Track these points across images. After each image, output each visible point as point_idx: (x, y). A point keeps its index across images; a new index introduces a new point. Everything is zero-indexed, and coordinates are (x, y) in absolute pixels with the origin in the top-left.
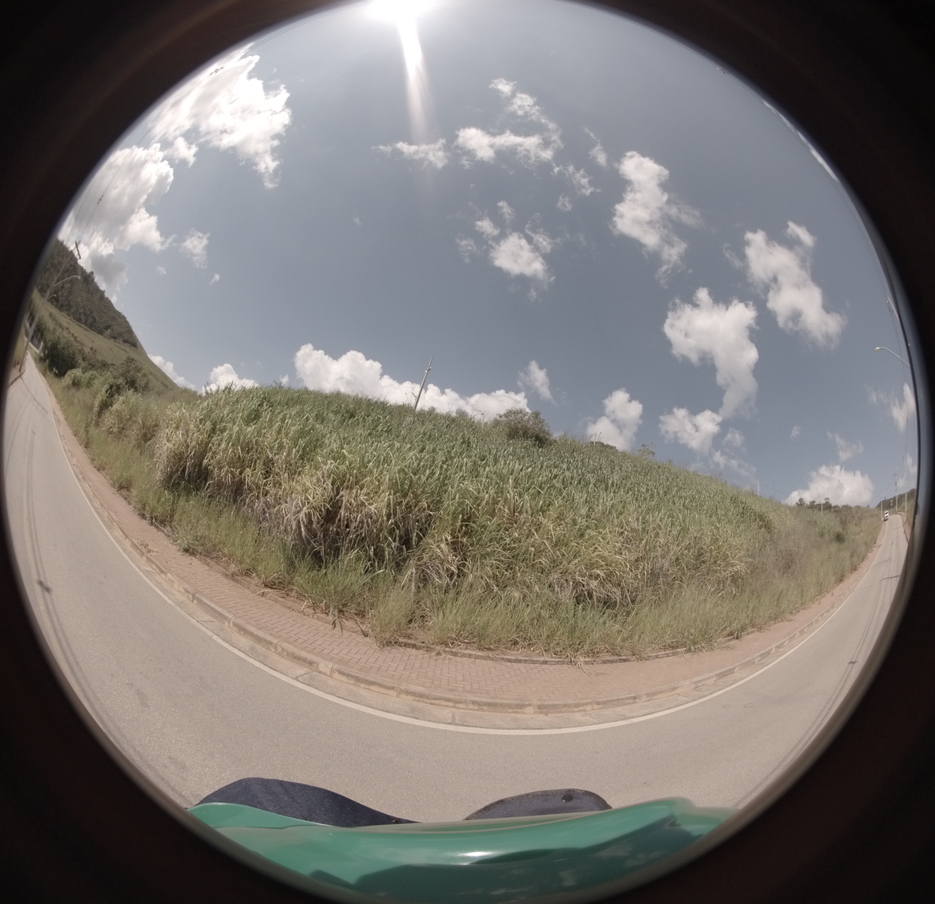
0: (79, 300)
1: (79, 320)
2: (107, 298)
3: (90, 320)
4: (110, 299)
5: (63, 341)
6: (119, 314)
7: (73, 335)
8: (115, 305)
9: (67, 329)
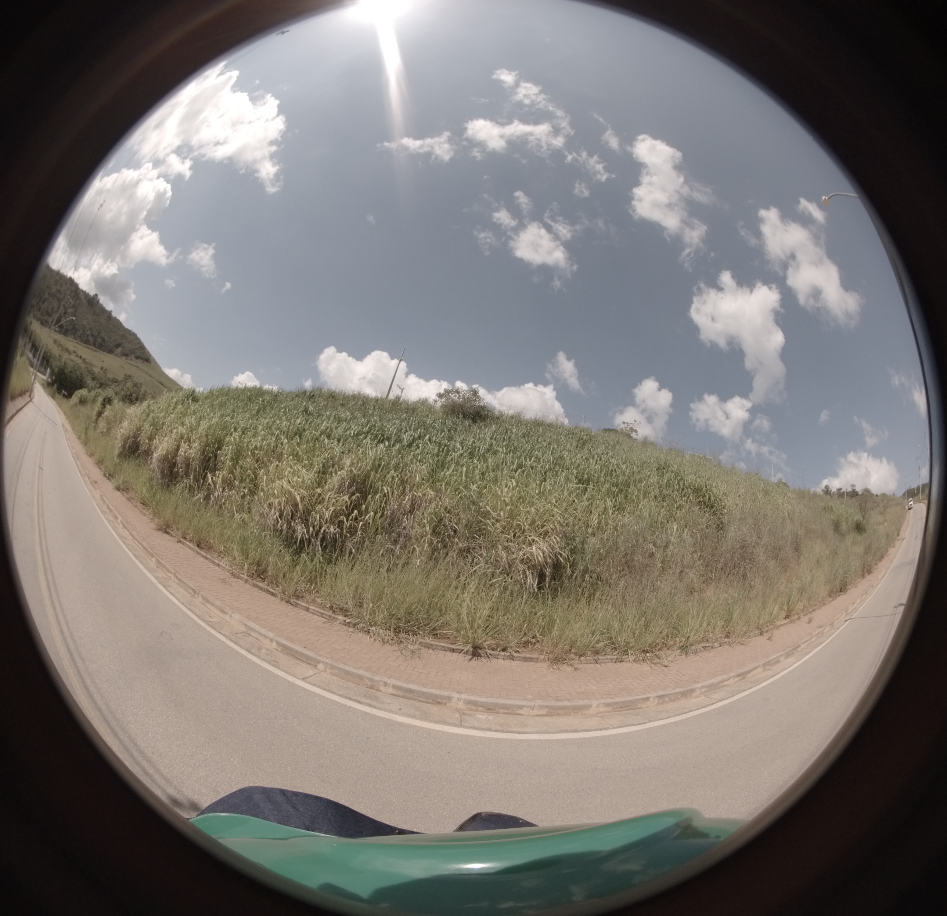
0: (85, 322)
1: (87, 342)
2: (115, 318)
3: (99, 340)
4: (118, 318)
5: (71, 364)
6: (129, 332)
7: (81, 357)
8: (124, 324)
9: (74, 352)
